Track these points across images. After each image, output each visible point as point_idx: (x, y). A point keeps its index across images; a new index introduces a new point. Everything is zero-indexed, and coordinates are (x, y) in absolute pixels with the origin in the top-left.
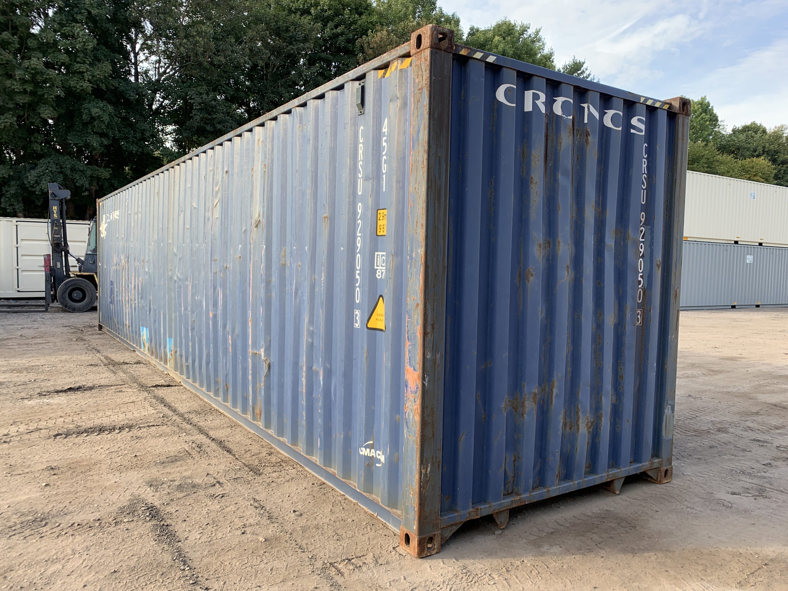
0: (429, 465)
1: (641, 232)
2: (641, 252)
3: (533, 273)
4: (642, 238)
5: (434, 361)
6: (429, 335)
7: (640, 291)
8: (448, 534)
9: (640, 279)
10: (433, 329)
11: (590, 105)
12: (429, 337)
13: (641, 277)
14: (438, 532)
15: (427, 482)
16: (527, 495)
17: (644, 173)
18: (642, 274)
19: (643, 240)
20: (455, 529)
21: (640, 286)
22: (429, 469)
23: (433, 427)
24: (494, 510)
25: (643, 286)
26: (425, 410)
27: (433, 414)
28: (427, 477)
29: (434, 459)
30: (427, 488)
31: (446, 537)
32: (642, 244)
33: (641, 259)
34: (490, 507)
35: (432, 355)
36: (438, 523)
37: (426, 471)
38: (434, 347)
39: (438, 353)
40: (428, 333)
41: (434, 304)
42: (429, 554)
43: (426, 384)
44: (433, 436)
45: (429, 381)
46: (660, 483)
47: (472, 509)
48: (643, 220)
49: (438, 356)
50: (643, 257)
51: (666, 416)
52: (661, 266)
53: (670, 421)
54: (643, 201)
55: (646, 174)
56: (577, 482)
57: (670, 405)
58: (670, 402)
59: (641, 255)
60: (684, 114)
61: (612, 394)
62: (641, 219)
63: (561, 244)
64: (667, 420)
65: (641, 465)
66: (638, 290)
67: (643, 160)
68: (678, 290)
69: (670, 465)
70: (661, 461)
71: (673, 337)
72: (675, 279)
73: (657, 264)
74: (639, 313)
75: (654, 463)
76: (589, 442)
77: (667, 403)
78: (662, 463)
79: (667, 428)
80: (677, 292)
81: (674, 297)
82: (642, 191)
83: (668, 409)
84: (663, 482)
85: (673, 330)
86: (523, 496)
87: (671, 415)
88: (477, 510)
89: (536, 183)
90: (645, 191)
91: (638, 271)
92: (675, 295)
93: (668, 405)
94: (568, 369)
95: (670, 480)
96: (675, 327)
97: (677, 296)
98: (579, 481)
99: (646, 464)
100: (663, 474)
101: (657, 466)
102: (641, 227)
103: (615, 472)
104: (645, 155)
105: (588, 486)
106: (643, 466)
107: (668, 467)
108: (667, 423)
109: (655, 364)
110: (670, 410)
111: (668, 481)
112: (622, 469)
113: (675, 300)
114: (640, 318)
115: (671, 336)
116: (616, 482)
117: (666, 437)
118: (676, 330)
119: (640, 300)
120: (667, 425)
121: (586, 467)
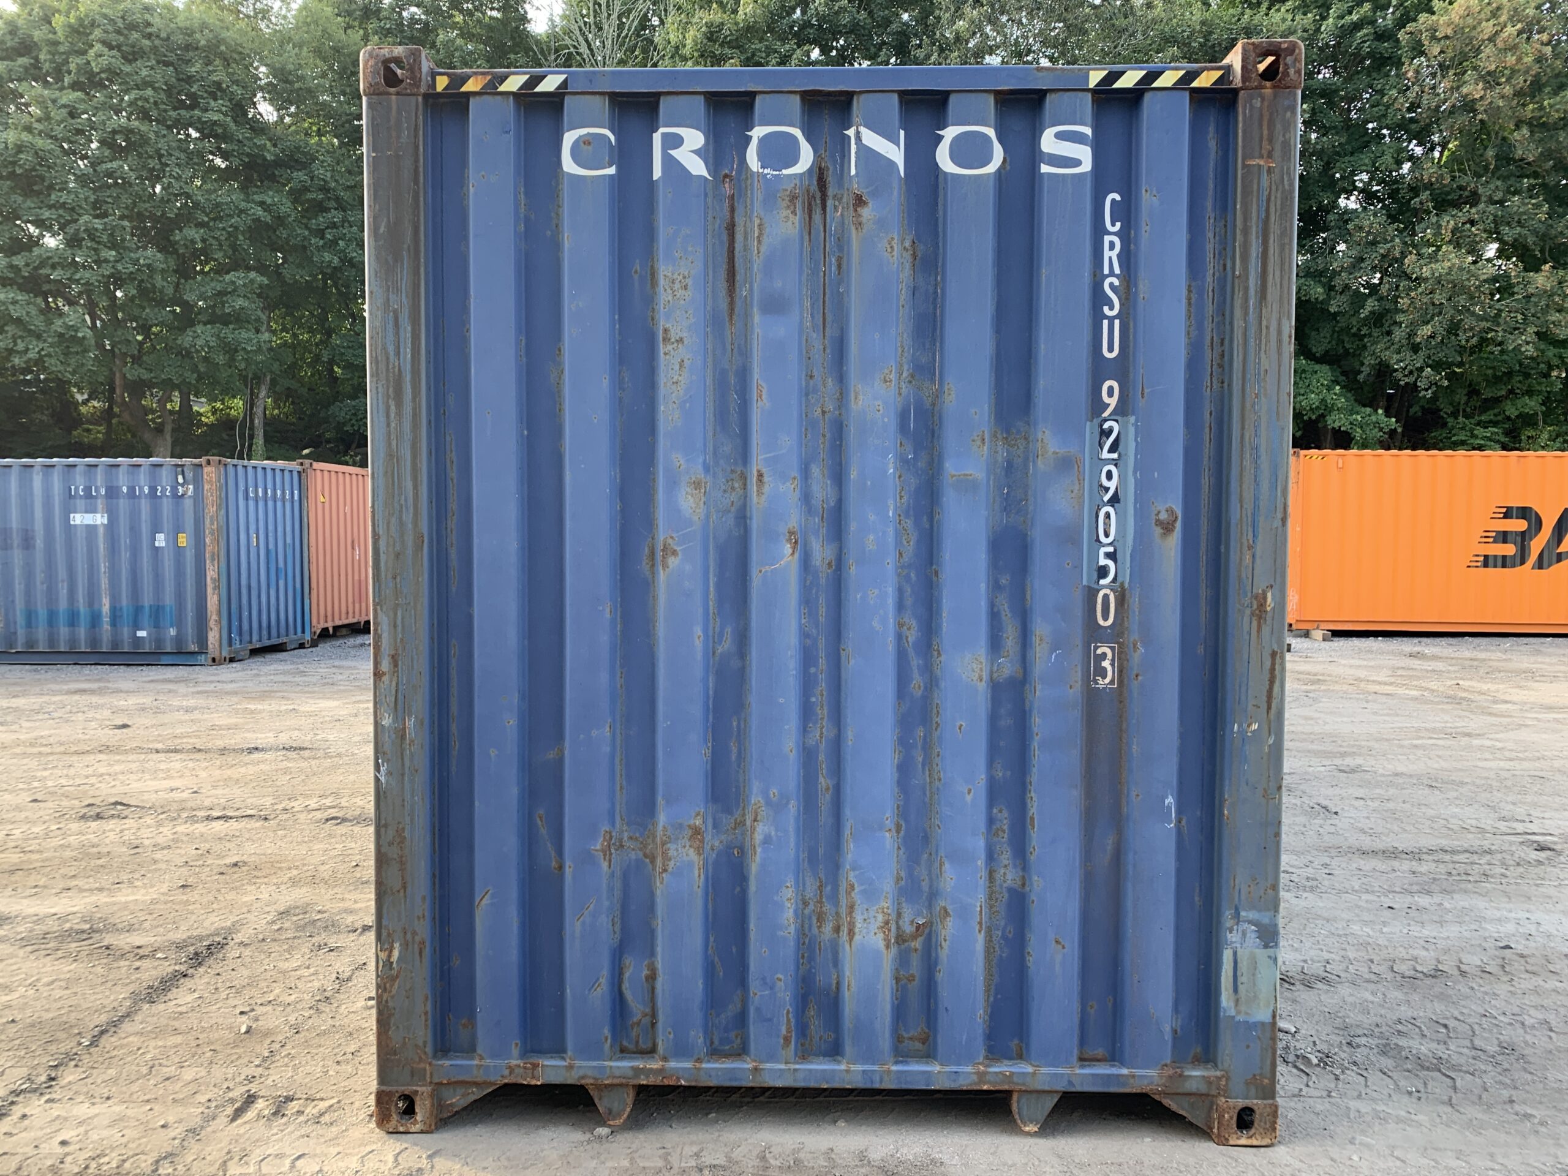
0: (397, 945)
1: (1106, 433)
2: (1107, 489)
3: (678, 549)
4: (1110, 451)
5: (401, 734)
6: (386, 678)
7: (1106, 596)
8: (457, 1099)
9: (1104, 562)
10: (396, 665)
11: (862, 129)
12: (387, 682)
13: (1108, 555)
14: (424, 1089)
15: (393, 979)
16: (688, 1065)
17: (1112, 273)
18: (1110, 549)
19: (1115, 456)
20: (476, 1094)
21: (1105, 581)
22: (396, 954)
23: (402, 870)
24: (583, 1078)
25: (1115, 581)
26: (383, 830)
27: (402, 842)
28: (391, 968)
29: (409, 936)
30: (394, 991)
31: (451, 1105)
32: (1110, 467)
33: (1107, 509)
34: (570, 1067)
35: (395, 720)
36: (425, 1069)
37: (390, 956)
38: (400, 703)
39: (410, 716)
40: (384, 674)
41: (396, 614)
42: (401, 1129)
43: (383, 779)
44: (404, 887)
45: (389, 773)
46: (1223, 1142)
47: (518, 1062)
48: (1113, 402)
49: (410, 723)
50: (1115, 500)
51: (1235, 954)
52: (1178, 525)
53: (1255, 969)
54: (1111, 350)
55: (1117, 276)
56: (859, 1067)
57: (1250, 922)
58: (1252, 915)
59: (1106, 498)
60: (1266, 88)
61: (1006, 862)
62: (1105, 398)
63: (766, 479)
64: (1239, 965)
65: (1125, 1071)
66: (1098, 591)
67: (1107, 239)
68: (1269, 595)
69: (1264, 1098)
70: (1219, 1078)
71: (1255, 726)
72: (1253, 563)
73: (1157, 520)
74: (1104, 655)
75: (1190, 1076)
76: (913, 976)
77: (1237, 916)
78: (1226, 1085)
79: (1241, 988)
80: (1265, 598)
81: (1252, 614)
82: (1106, 322)
83: (1244, 934)
84: (1231, 1142)
85: (1250, 707)
86: (673, 1064)
87: (1262, 954)
88: (535, 1066)
89: (680, 341)
90: (1117, 322)
91: (1098, 540)
92: (1255, 607)
93: (1244, 921)
94: (821, 780)
95: (1266, 1141)
96: (1265, 699)
97: (1266, 612)
98: (867, 1067)
99: (1152, 1073)
100: (1231, 1118)
101: (1203, 1089)
102: (1105, 420)
103: (1013, 1070)
104: (1113, 225)
105: (904, 1086)
106: (1133, 1076)
107: (1255, 1101)
108: (1239, 973)
109: (1170, 800)
110: (1252, 938)
111: (1255, 1143)
112: (1044, 1070)
113: (1255, 623)
114: (1109, 669)
115: (1245, 725)
116: (1023, 1100)
117: (1239, 1012)
118: (1269, 708)
119: (1106, 618)
120: (1240, 980)
121: (911, 1039)
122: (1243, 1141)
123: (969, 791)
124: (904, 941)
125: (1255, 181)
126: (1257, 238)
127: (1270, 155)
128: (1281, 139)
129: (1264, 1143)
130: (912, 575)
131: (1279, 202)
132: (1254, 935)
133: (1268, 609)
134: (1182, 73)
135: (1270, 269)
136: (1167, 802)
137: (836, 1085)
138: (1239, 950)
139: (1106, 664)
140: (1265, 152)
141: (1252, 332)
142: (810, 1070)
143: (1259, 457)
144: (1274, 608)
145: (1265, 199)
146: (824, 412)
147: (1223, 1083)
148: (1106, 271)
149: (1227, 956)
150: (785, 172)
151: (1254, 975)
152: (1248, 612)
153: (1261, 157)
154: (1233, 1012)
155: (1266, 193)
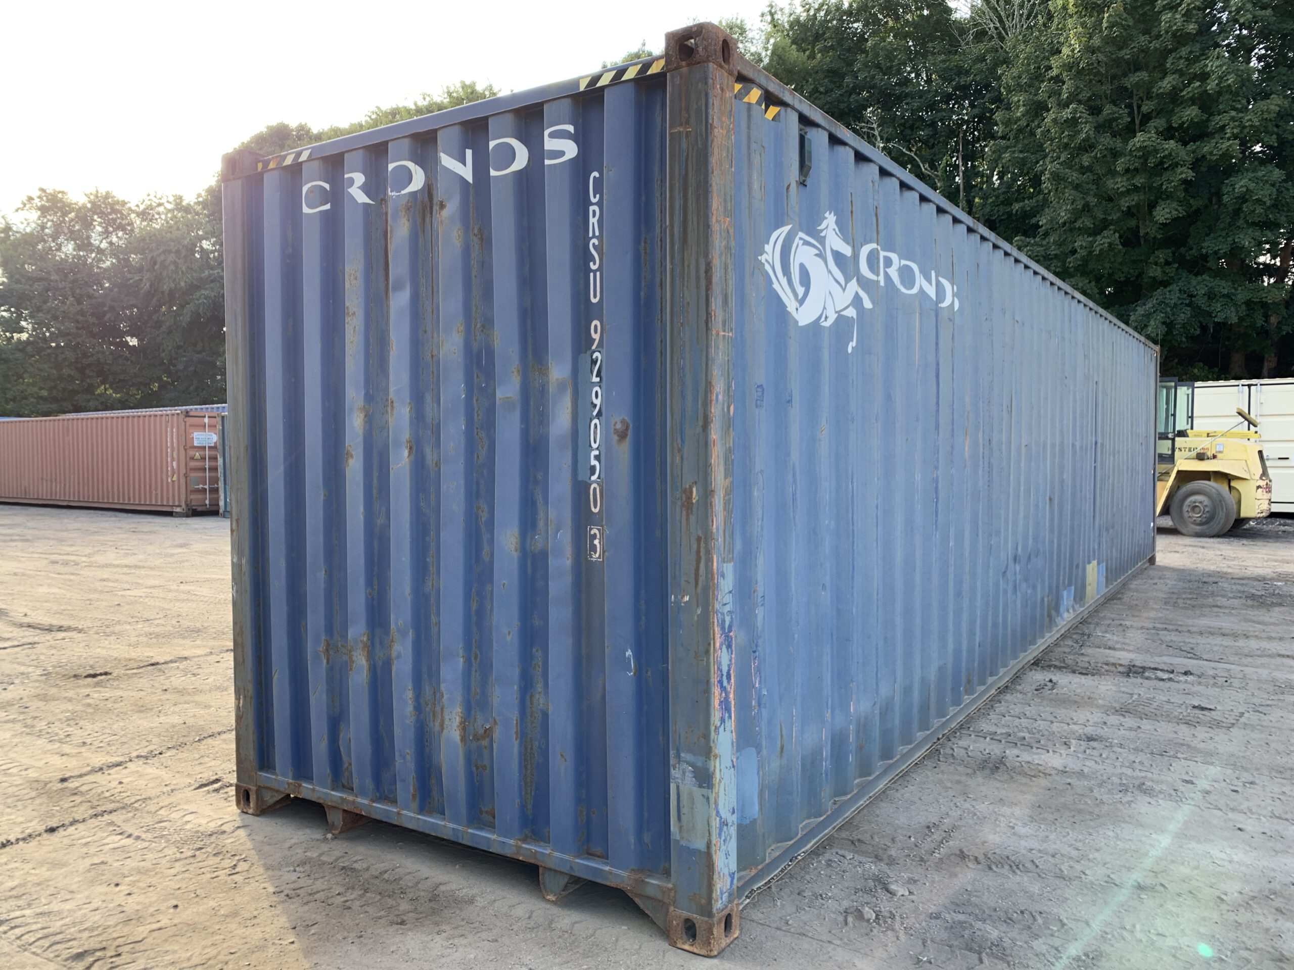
1: (594, 362)
2: (595, 406)
3: (353, 453)
4: (596, 376)
5: (241, 568)
6: (234, 534)
7: (595, 489)
8: (268, 799)
9: (594, 462)
10: (238, 526)
11: (442, 155)
12: (235, 536)
13: (597, 458)
14: (253, 788)
15: (241, 717)
16: (367, 802)
17: (594, 235)
18: (597, 453)
19: (599, 379)
20: (276, 797)
21: (594, 478)
24: (322, 799)
25: (599, 478)
28: (240, 711)
29: (246, 692)
30: (241, 725)
31: (265, 801)
32: (597, 388)
33: (596, 421)
34: (314, 790)
35: (238, 559)
36: (254, 776)
37: (239, 703)
38: (240, 549)
39: (244, 558)
40: (234, 531)
41: (237, 494)
42: (247, 810)
43: (235, 595)
44: (244, 662)
45: (237, 591)
46: (673, 943)
47: (292, 781)
48: (597, 337)
49: (244, 561)
50: (599, 414)
51: (678, 787)
52: (630, 432)
53: (693, 803)
54: (595, 297)
55: (597, 237)
56: (451, 825)
57: (689, 763)
58: (688, 757)
59: (595, 413)
60: (683, 67)
61: (540, 690)
62: (594, 336)
63: (395, 404)
64: (681, 798)
65: (607, 868)
66: (590, 485)
67: (592, 208)
68: (694, 490)
69: (702, 915)
70: (670, 890)
71: (687, 598)
72: (682, 463)
73: (615, 429)
74: (595, 534)
75: (648, 883)
76: (485, 766)
77: (678, 756)
78: (675, 897)
79: (683, 817)
80: (691, 493)
81: (683, 505)
82: (592, 274)
83: (684, 773)
84: (679, 945)
85: (683, 583)
86: (359, 800)
87: (698, 792)
88: (300, 785)
89: (354, 314)
90: (598, 274)
91: (590, 446)
92: (684, 499)
93: (684, 761)
94: (433, 617)
95: (703, 952)
96: (693, 576)
97: (692, 503)
98: (455, 826)
99: (624, 873)
100: (678, 924)
101: (659, 896)
102: (594, 352)
103: (537, 849)
104: (595, 197)
105: (475, 845)
106: (611, 873)
107: (695, 916)
108: (681, 805)
109: (629, 653)
110: (689, 779)
111: (695, 951)
112: (556, 854)
113: (684, 513)
114: (598, 546)
115: (679, 597)
116: (546, 875)
117: (682, 838)
118: (697, 584)
119: (595, 507)
120: (683, 811)
121: (486, 812)
122: (686, 947)
123: (509, 633)
124: (478, 740)
125: (677, 146)
126: (679, 192)
127: (687, 122)
128: (695, 106)
129: (702, 953)
130: (485, 473)
131: (694, 160)
132: (691, 775)
133: (694, 501)
134: (640, 66)
135: (690, 217)
136: (627, 654)
137: (439, 835)
138: (680, 785)
139: (596, 542)
140: (683, 120)
141: (678, 270)
142: (426, 821)
143: (684, 376)
144: (698, 501)
145: (684, 158)
146: (432, 356)
147: (672, 894)
148: (591, 235)
149: (673, 787)
150: (403, 192)
151: (692, 809)
152: (679, 503)
153: (681, 125)
154: (678, 838)
155: (685, 154)
